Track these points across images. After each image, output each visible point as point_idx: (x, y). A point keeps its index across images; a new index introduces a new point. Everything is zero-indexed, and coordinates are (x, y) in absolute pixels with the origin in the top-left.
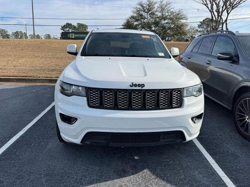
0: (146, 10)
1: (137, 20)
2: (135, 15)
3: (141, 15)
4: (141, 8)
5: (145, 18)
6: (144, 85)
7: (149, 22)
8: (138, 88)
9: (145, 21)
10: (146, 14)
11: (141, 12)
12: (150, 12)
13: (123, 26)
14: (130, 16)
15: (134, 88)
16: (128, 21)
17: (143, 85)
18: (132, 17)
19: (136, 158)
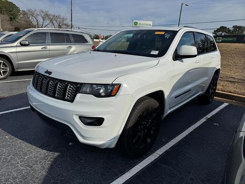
6: (51, 72)
15: (46, 74)
17: (50, 73)
19: (70, 144)
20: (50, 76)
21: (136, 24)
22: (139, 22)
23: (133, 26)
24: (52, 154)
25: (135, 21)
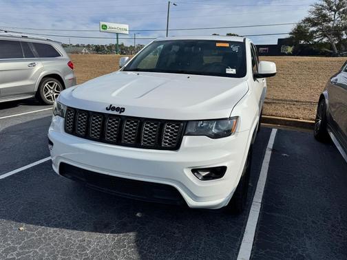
0: (334, 8)
1: (315, 25)
2: (313, 16)
3: (325, 16)
4: (325, 4)
5: (330, 20)
6: (124, 109)
7: (337, 26)
8: (115, 113)
9: (330, 24)
10: (333, 13)
11: (324, 12)
12: (341, 10)
13: (290, 34)
14: (303, 19)
15: (110, 112)
16: (299, 27)
17: (122, 110)
18: (308, 20)
19: (138, 215)
20: (122, 114)
21: (105, 27)
22: (109, 25)
23: (100, 31)
24: (124, 236)
25: (102, 23)
